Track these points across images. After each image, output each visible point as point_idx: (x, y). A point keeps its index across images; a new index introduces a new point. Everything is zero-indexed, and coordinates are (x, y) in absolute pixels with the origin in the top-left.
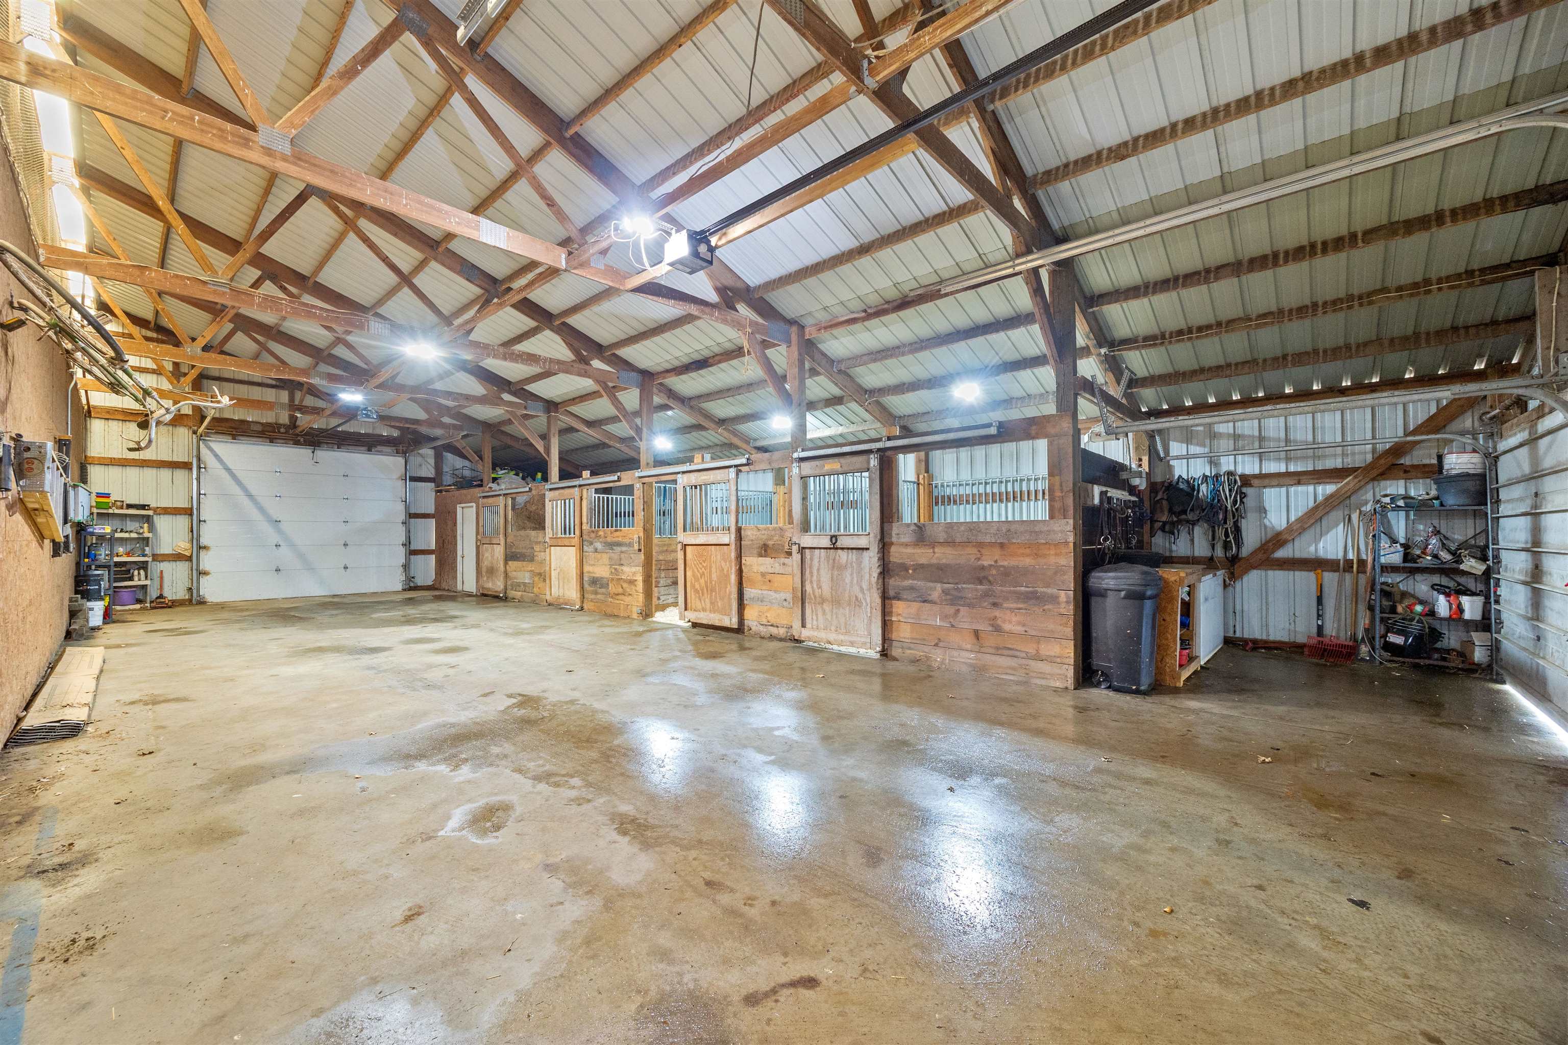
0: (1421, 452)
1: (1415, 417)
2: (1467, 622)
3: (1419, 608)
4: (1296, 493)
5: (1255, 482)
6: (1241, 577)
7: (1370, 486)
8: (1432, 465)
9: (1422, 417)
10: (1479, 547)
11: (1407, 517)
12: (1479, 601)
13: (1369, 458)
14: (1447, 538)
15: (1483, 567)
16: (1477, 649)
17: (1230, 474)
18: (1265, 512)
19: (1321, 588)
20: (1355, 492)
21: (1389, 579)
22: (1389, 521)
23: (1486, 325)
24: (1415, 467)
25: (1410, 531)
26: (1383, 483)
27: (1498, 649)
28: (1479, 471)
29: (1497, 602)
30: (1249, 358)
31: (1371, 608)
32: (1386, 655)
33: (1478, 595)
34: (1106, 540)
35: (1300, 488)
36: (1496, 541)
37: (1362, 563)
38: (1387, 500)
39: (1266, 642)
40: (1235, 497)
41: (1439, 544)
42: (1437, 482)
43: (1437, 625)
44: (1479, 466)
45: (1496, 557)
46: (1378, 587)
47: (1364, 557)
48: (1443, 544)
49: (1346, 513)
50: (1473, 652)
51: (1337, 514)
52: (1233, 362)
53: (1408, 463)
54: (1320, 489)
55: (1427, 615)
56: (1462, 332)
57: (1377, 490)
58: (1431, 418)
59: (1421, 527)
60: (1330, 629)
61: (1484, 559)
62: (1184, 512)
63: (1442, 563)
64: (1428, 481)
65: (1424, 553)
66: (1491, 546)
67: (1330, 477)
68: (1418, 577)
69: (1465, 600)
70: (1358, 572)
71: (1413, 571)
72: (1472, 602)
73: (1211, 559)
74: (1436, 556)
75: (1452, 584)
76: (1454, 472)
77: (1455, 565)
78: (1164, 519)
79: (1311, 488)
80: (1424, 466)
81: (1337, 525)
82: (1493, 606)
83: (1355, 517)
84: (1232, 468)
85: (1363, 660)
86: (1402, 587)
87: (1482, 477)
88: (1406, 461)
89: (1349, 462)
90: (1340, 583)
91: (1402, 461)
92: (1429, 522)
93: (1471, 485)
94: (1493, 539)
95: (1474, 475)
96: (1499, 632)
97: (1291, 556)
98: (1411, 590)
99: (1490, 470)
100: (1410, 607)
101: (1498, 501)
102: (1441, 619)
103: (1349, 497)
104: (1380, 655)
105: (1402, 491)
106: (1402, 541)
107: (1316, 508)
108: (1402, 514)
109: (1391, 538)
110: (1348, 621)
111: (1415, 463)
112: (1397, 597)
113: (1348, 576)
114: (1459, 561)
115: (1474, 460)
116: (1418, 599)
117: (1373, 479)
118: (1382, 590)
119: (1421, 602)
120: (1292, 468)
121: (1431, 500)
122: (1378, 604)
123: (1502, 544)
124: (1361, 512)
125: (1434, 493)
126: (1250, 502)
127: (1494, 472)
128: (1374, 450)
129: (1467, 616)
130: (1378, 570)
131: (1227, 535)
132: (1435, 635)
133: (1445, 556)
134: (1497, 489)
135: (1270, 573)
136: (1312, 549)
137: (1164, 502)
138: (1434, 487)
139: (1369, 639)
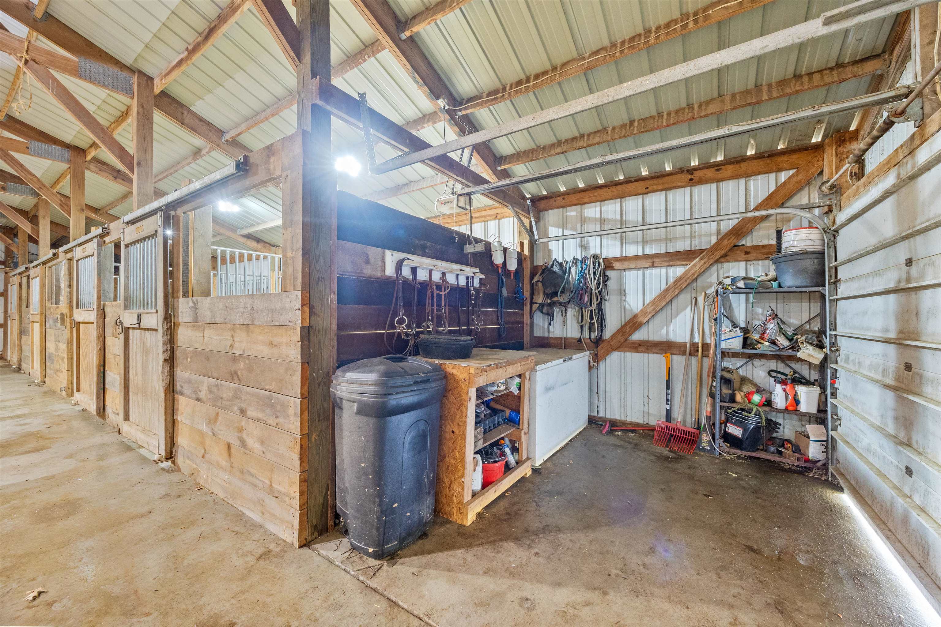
0: (761, 233)
1: (756, 196)
2: (802, 415)
3: (756, 398)
4: (651, 275)
5: (617, 265)
6: (604, 357)
7: (715, 268)
8: (771, 246)
9: (762, 196)
10: (814, 332)
11: (747, 300)
12: (815, 391)
13: (714, 240)
14: (784, 323)
15: (821, 356)
16: (812, 444)
17: (595, 256)
18: (625, 295)
19: (669, 371)
20: (701, 274)
21: (729, 363)
22: (731, 304)
23: (831, 69)
24: (755, 248)
25: (749, 315)
26: (726, 265)
27: (834, 448)
28: (818, 248)
29: (834, 395)
30: (600, 127)
31: (712, 395)
32: (725, 446)
33: (813, 384)
34: (401, 322)
35: (655, 271)
36: (834, 328)
37: (706, 346)
38: (728, 281)
39: (624, 423)
40: (599, 279)
41: (777, 329)
42: (776, 262)
43: (773, 417)
44: (818, 243)
45: (833, 344)
46: (719, 374)
47: (708, 341)
48: (781, 329)
49: (694, 295)
50: (808, 446)
51: (685, 297)
52: (586, 132)
53: (749, 244)
54: (671, 270)
55: (764, 405)
56: (806, 79)
57: (721, 272)
58: (770, 197)
59: (760, 311)
60: (678, 415)
61: (821, 346)
62: (555, 294)
63: (780, 350)
64: (767, 262)
65: (762, 338)
66: (828, 333)
67: (678, 260)
68: (757, 362)
69: (802, 391)
70: (702, 356)
71: (751, 357)
72: (808, 393)
73: (580, 340)
74: (773, 342)
75: (787, 371)
76: (792, 250)
77: (791, 352)
78: (540, 301)
79: (663, 270)
80: (764, 246)
81: (685, 309)
82: (830, 400)
83: (701, 299)
84: (598, 252)
85: (704, 450)
86: (741, 372)
87: (821, 255)
88: (747, 242)
89: (697, 244)
90: (687, 367)
91: (743, 243)
92: (767, 305)
93: (810, 264)
94: (831, 324)
95: (813, 253)
96: (835, 429)
97: (646, 338)
98: (749, 376)
99: (829, 247)
100: (748, 396)
101: (837, 281)
102: (778, 411)
103: (696, 279)
104: (720, 445)
105: (743, 274)
106: (743, 325)
107: (667, 291)
108: (743, 296)
109: (732, 322)
110: (694, 408)
111: (755, 244)
112: (736, 385)
113: (694, 361)
114: (795, 347)
115: (813, 237)
116: (756, 385)
117: (717, 261)
118: (722, 378)
119: (759, 391)
120: (648, 251)
121: (769, 281)
122: (718, 393)
123: (841, 329)
124: (706, 294)
125: (772, 274)
126: (612, 284)
127: (832, 250)
128: (718, 232)
129: (803, 408)
130: (719, 356)
131: (591, 318)
132: (772, 425)
133: (783, 342)
134: (836, 268)
135: (628, 354)
136: (664, 331)
137: (540, 284)
138: (773, 267)
139: (710, 426)
